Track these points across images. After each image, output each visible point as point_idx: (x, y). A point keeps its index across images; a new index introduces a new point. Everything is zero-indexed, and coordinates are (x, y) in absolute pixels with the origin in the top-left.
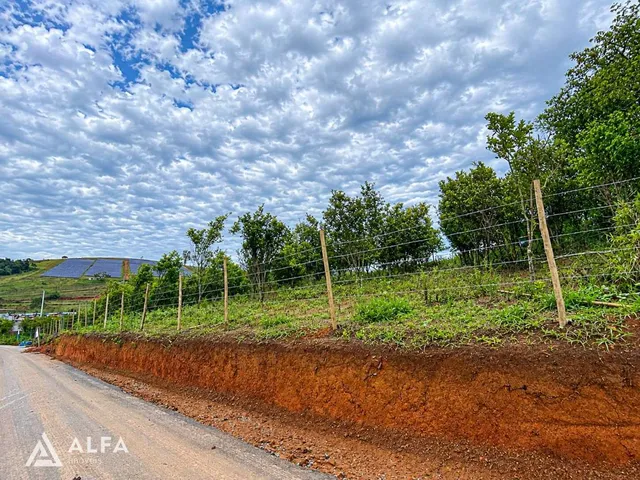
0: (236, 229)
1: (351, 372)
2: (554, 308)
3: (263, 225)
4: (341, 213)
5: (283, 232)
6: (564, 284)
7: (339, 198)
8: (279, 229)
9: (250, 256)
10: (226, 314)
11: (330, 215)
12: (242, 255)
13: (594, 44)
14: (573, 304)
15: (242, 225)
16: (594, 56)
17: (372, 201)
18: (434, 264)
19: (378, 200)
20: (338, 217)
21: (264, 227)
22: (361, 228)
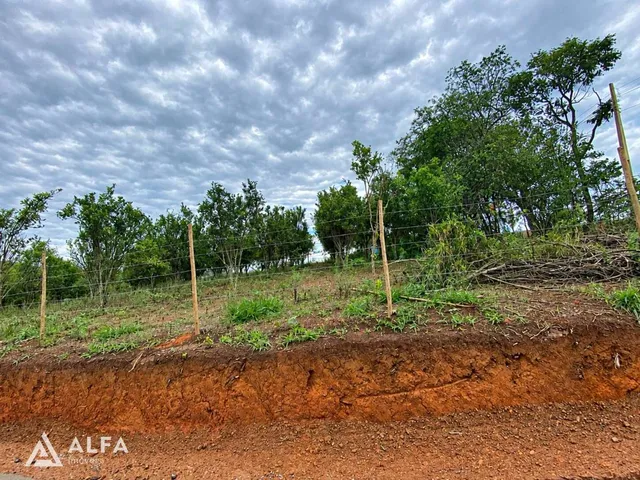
0: (68, 212)
1: (211, 379)
2: (386, 302)
3: (113, 211)
4: (219, 209)
5: (142, 222)
6: (394, 283)
7: (217, 193)
8: (136, 217)
9: (91, 250)
10: (43, 325)
11: (205, 208)
12: (76, 248)
13: (431, 104)
14: (397, 299)
15: (78, 208)
16: (429, 113)
17: (254, 200)
18: (309, 265)
19: (259, 199)
20: (215, 212)
21: (114, 214)
22: (240, 226)
